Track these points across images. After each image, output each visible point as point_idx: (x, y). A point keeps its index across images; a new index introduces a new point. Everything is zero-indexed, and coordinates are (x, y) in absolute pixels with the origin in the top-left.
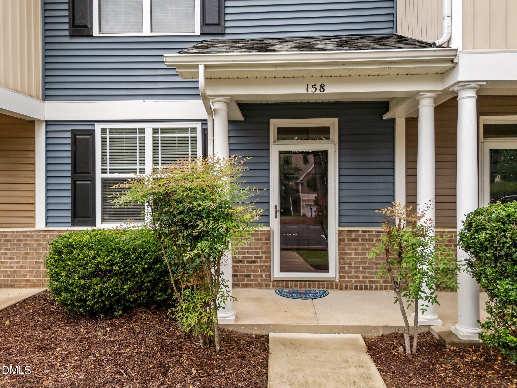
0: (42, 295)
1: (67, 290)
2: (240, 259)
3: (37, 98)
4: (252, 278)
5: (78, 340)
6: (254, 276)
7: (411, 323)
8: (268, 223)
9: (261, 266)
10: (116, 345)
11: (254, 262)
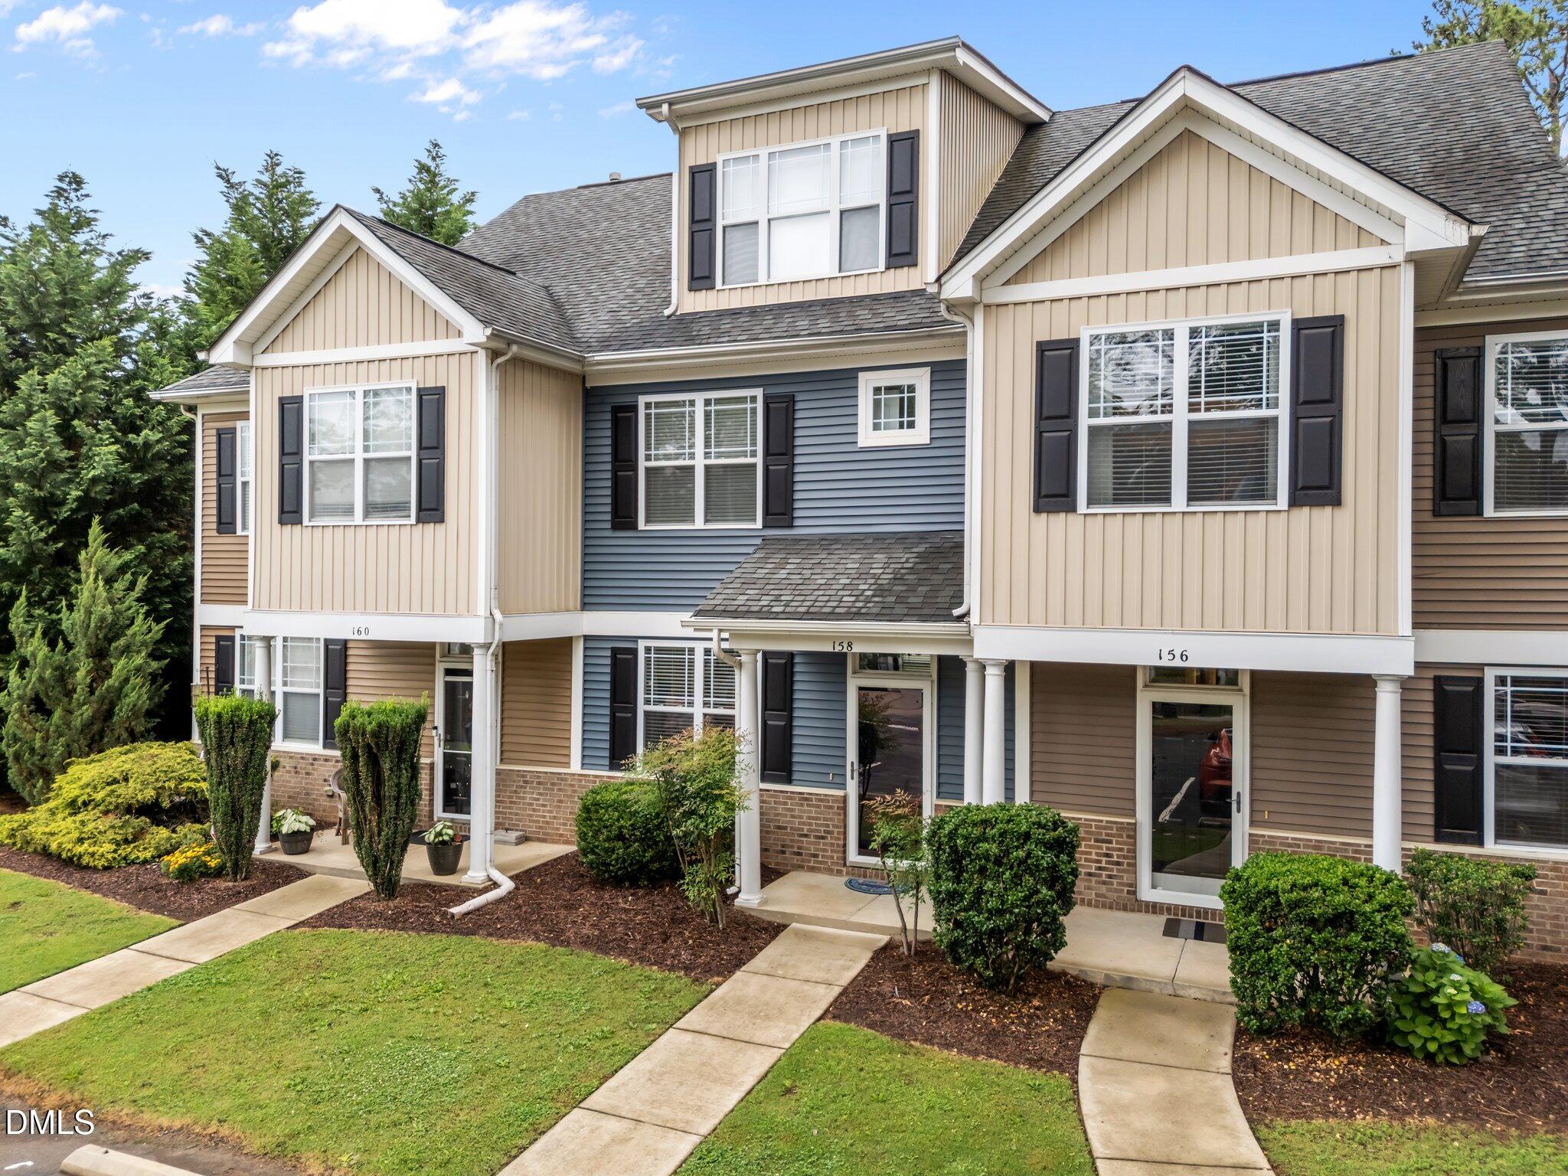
0: (574, 855)
1: (593, 852)
2: (805, 832)
3: (576, 609)
4: (820, 859)
5: (600, 903)
6: (823, 856)
7: (910, 926)
8: (843, 786)
9: (832, 845)
10: (633, 912)
11: (823, 838)
